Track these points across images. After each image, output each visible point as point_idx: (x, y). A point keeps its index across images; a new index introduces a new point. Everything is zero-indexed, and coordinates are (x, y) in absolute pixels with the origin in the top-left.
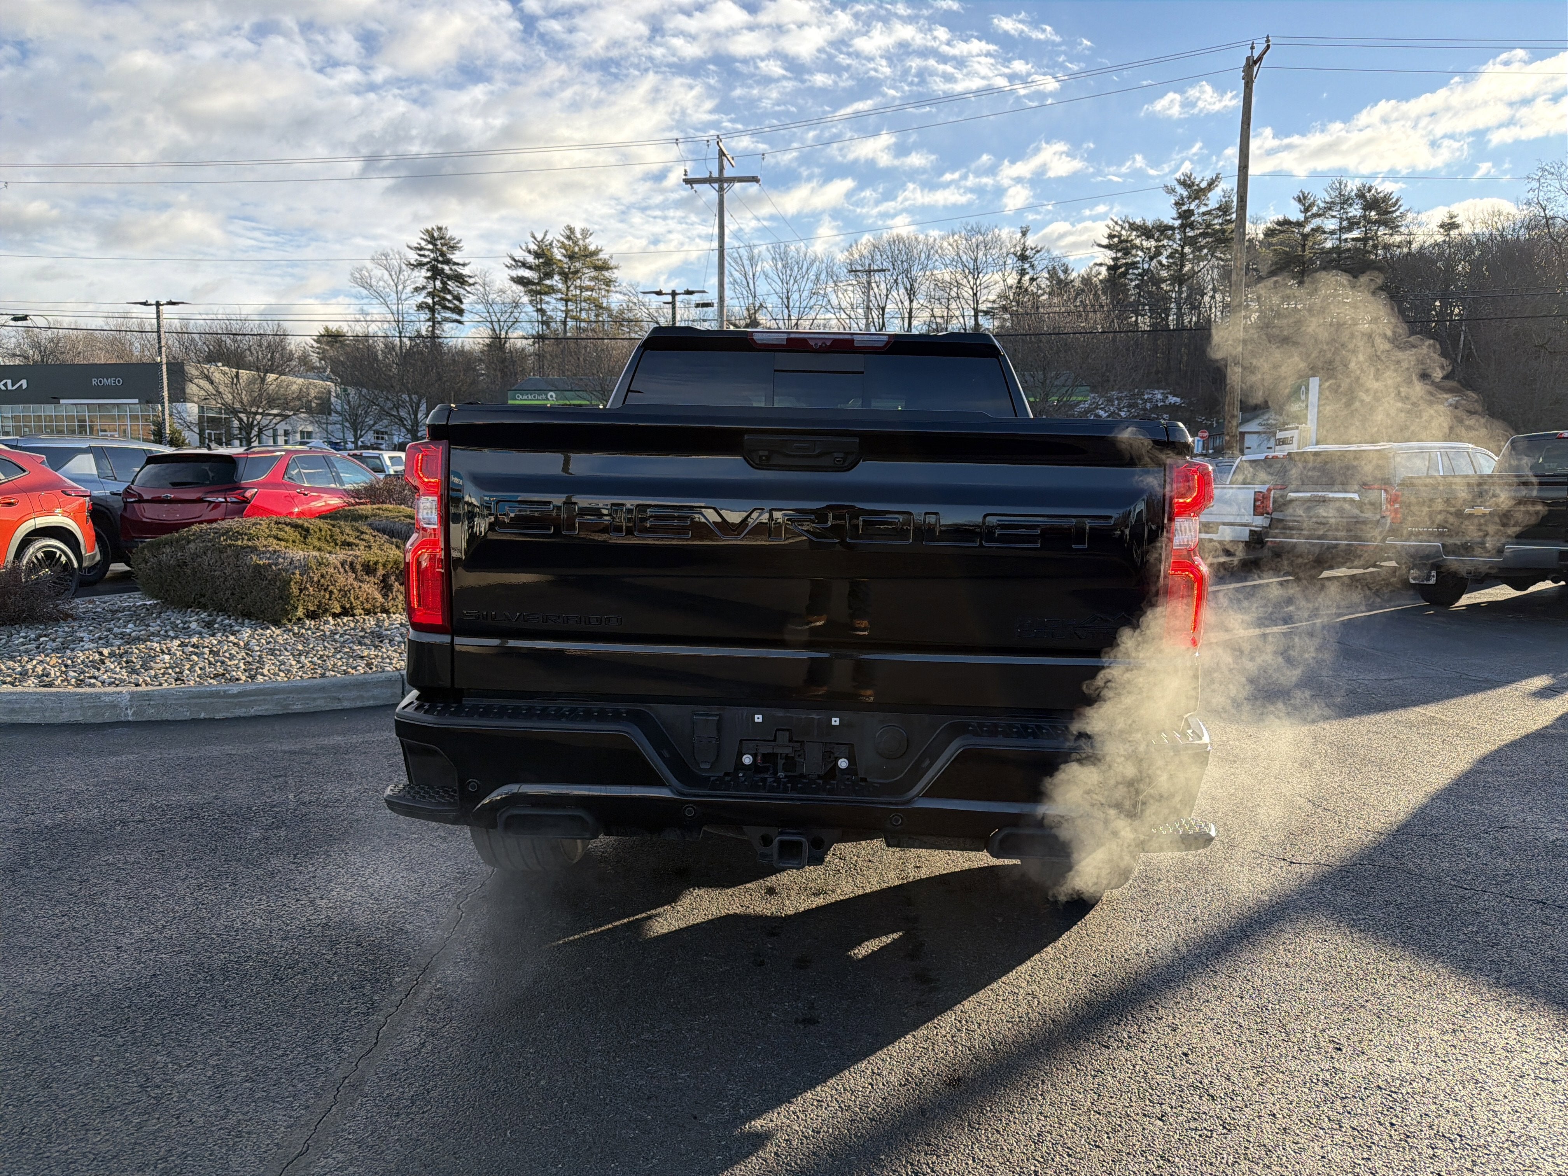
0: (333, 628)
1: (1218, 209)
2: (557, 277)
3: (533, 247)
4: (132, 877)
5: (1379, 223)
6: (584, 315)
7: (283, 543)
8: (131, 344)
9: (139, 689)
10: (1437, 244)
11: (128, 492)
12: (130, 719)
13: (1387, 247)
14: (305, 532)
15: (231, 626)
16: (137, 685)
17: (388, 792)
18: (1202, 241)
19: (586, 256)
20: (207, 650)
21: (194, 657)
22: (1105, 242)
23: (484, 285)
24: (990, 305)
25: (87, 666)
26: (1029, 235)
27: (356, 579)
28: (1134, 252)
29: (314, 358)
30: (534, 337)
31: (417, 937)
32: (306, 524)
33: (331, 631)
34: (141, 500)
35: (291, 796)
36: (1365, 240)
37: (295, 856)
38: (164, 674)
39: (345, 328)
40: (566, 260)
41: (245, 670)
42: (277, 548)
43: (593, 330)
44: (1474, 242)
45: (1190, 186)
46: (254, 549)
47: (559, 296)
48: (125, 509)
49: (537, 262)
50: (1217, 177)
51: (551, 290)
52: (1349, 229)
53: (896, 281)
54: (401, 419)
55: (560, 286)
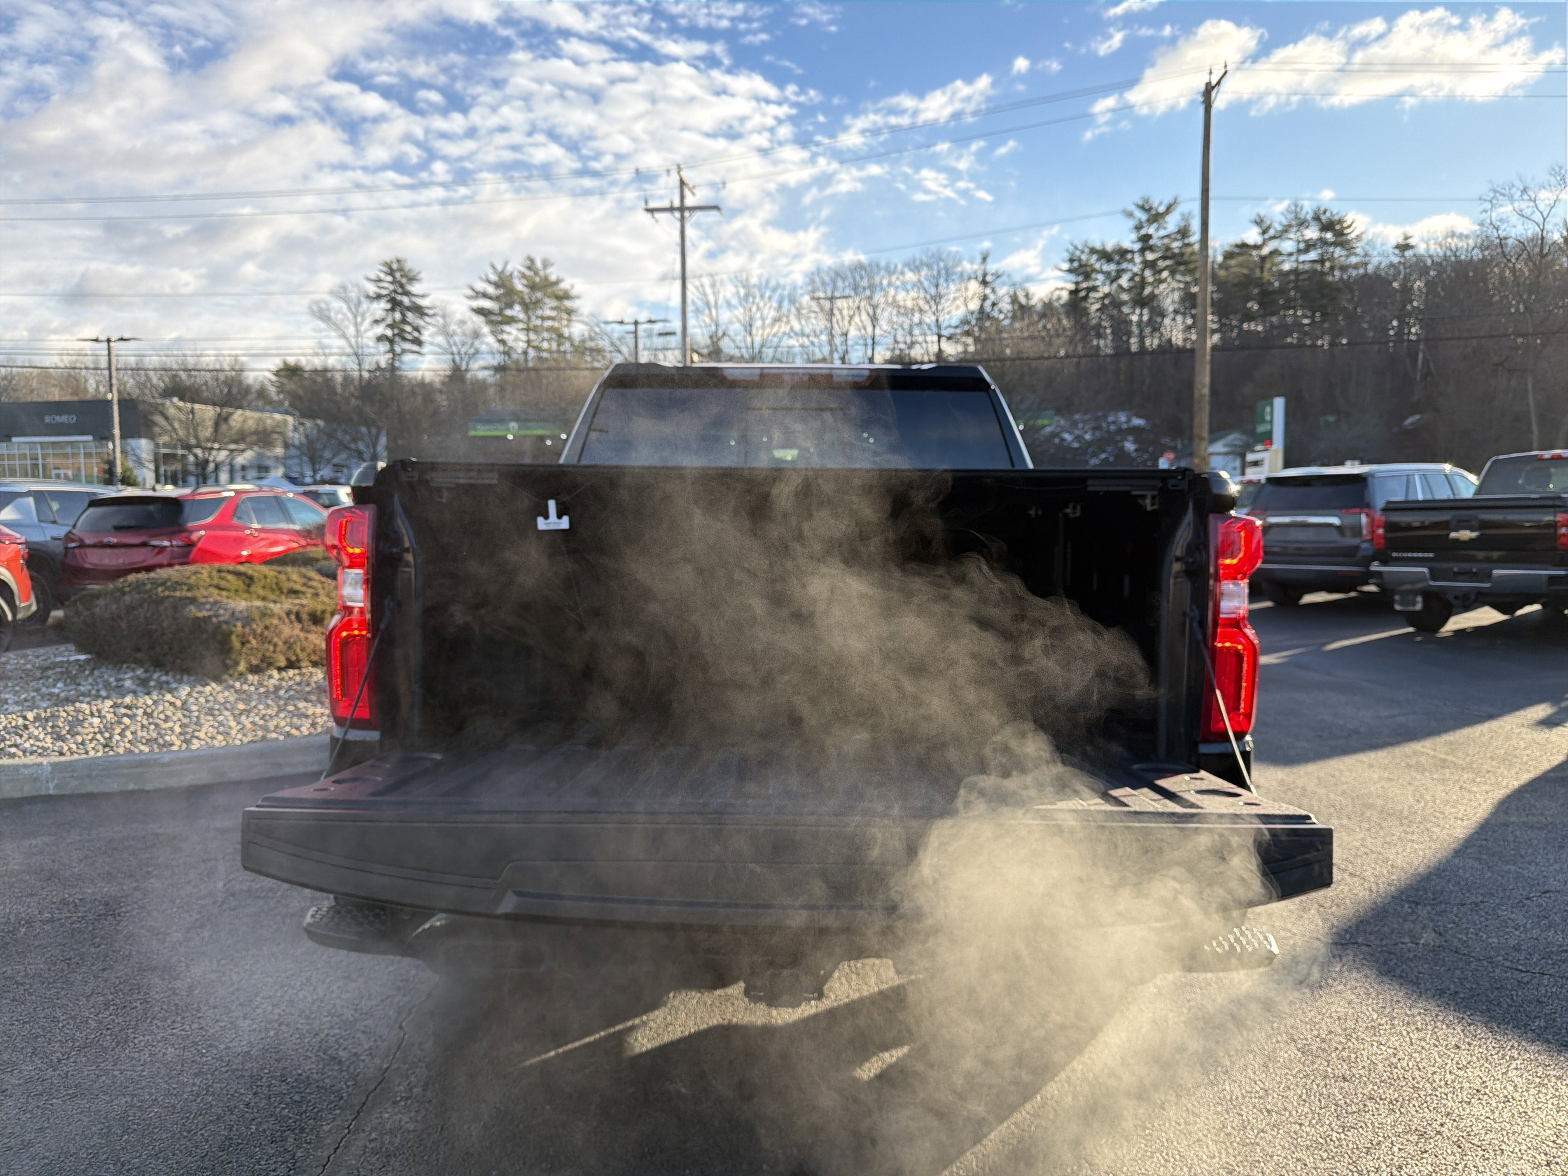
0: (277, 683)
1: (1178, 232)
2: (517, 307)
3: (493, 277)
4: (31, 994)
5: (1335, 244)
6: (545, 345)
7: (224, 593)
8: (86, 381)
9: (62, 759)
10: (1392, 265)
11: (69, 537)
12: (51, 792)
13: (1343, 268)
14: (249, 580)
15: (168, 683)
16: (61, 754)
17: (308, 919)
18: (1161, 264)
19: (547, 286)
20: (140, 712)
21: (126, 720)
22: (1067, 266)
23: (444, 316)
24: (952, 330)
25: (8, 733)
26: (989, 260)
27: (302, 629)
28: (1094, 275)
29: (272, 390)
30: (495, 368)
31: (352, 1069)
32: (250, 572)
33: (275, 686)
34: (82, 545)
35: (220, 885)
36: (1322, 261)
37: (218, 962)
38: (91, 741)
39: (303, 362)
40: (526, 290)
41: (180, 734)
42: (219, 598)
43: (555, 360)
44: (1429, 262)
45: (1148, 210)
46: (193, 600)
47: (520, 326)
48: (66, 555)
49: (497, 292)
50: (1174, 203)
51: (512, 320)
52: (1307, 250)
53: (859, 308)
54: (360, 452)
55: (522, 316)
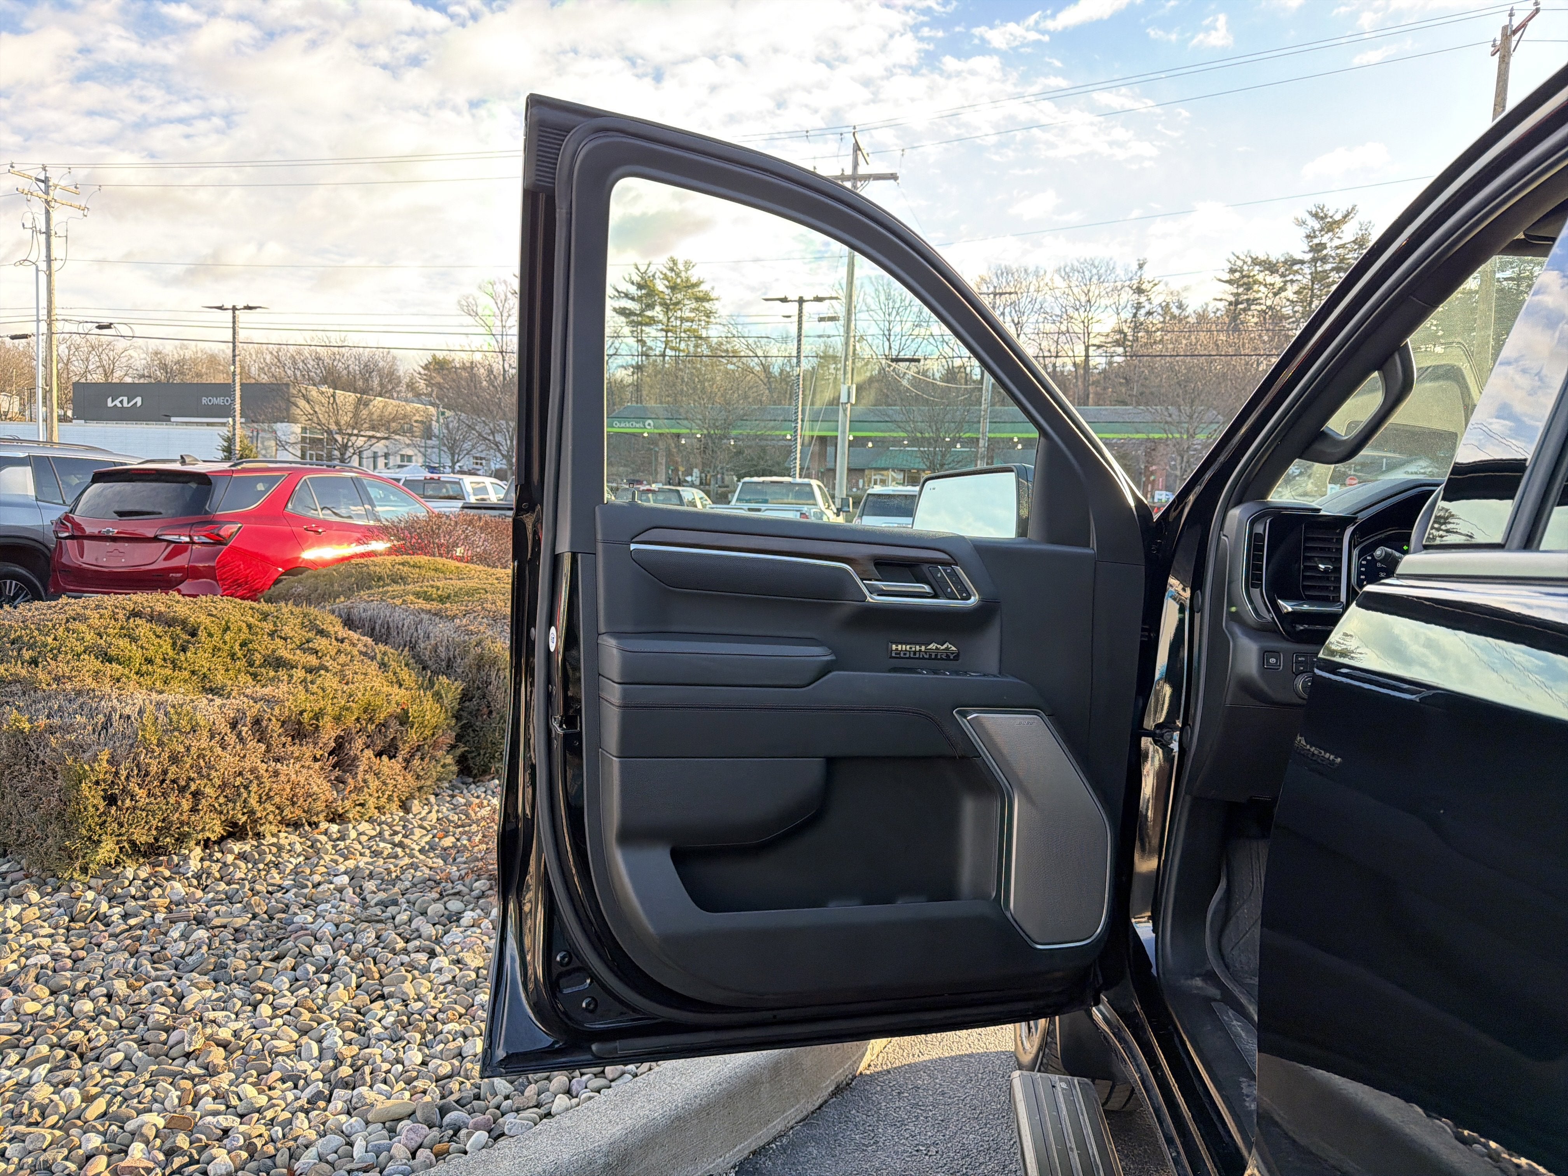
1: (1354, 242)
2: (658, 308)
3: (637, 278)
6: (683, 346)
18: (1334, 277)
19: (688, 287)
22: (1227, 277)
24: (1103, 339)
26: (1145, 267)
28: (1256, 287)
29: (422, 385)
30: (633, 367)
40: (667, 291)
45: (1322, 218)
47: (660, 326)
49: (639, 293)
50: (1353, 209)
51: (652, 321)
54: (497, 444)
55: (661, 317)
